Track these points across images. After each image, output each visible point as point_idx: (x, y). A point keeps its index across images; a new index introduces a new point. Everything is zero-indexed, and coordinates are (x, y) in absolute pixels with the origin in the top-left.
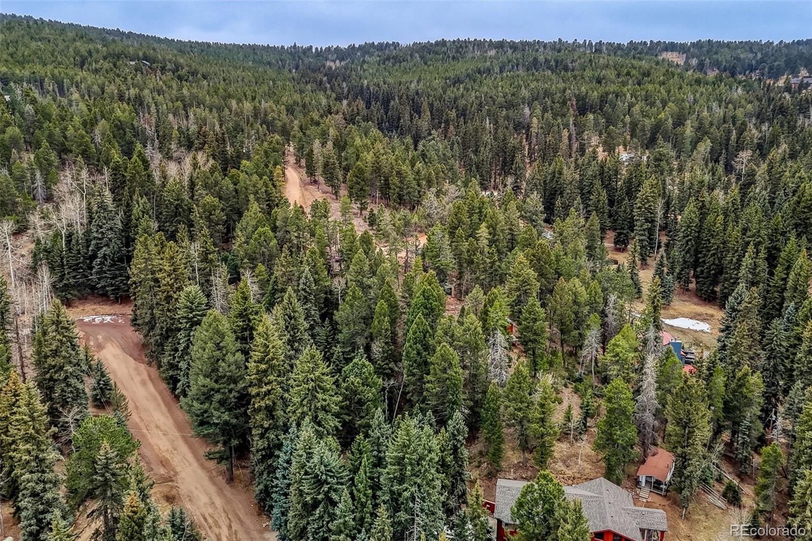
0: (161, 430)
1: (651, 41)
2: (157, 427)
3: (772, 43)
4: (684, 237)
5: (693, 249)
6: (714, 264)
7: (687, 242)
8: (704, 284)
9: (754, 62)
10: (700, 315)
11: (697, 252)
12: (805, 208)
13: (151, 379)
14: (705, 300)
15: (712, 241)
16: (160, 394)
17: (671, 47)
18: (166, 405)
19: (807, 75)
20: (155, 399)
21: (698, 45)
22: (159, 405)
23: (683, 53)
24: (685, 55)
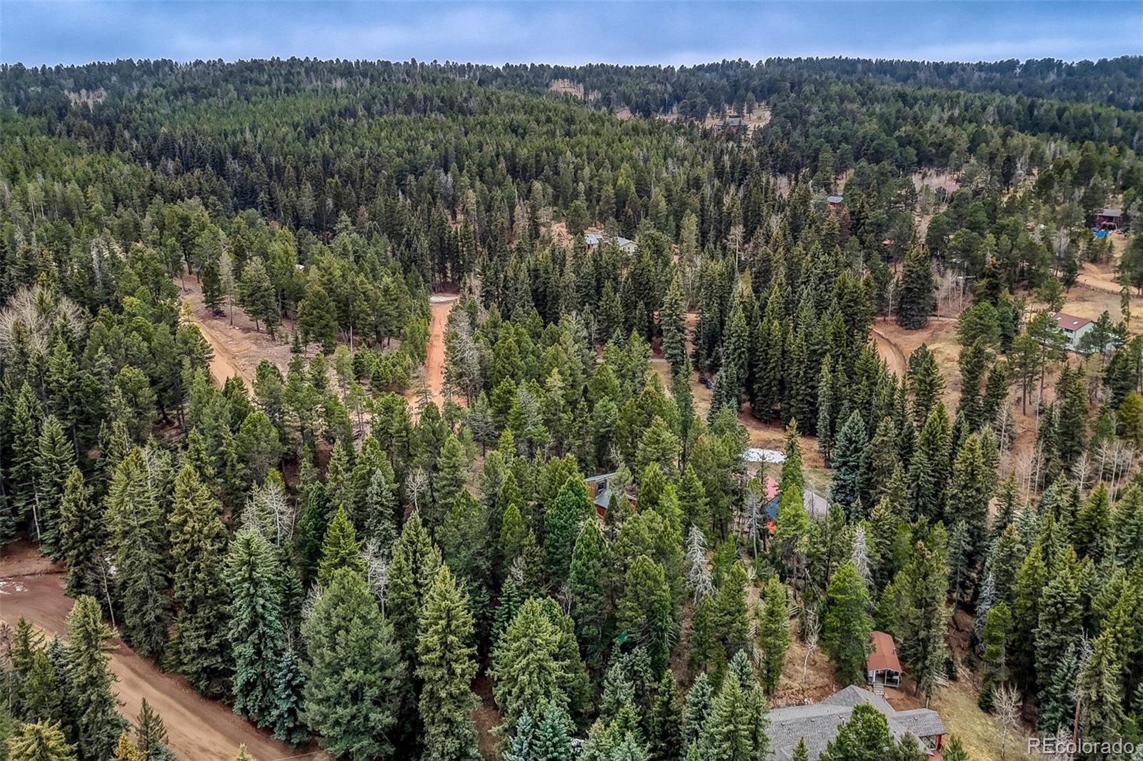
0: (213, 753)
1: (532, 65)
2: (204, 750)
3: (673, 69)
4: (735, 350)
5: (746, 363)
6: (775, 379)
7: (739, 355)
8: (764, 403)
9: (666, 96)
10: (769, 442)
11: (751, 366)
12: (850, 301)
13: (140, 676)
14: (765, 422)
15: (770, 352)
16: (172, 696)
17: (560, 73)
18: (194, 711)
19: (736, 114)
20: (170, 707)
21: (589, 70)
22: (182, 715)
23: (579, 82)
24: (581, 86)
